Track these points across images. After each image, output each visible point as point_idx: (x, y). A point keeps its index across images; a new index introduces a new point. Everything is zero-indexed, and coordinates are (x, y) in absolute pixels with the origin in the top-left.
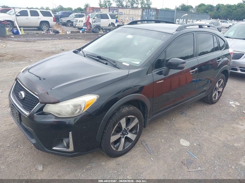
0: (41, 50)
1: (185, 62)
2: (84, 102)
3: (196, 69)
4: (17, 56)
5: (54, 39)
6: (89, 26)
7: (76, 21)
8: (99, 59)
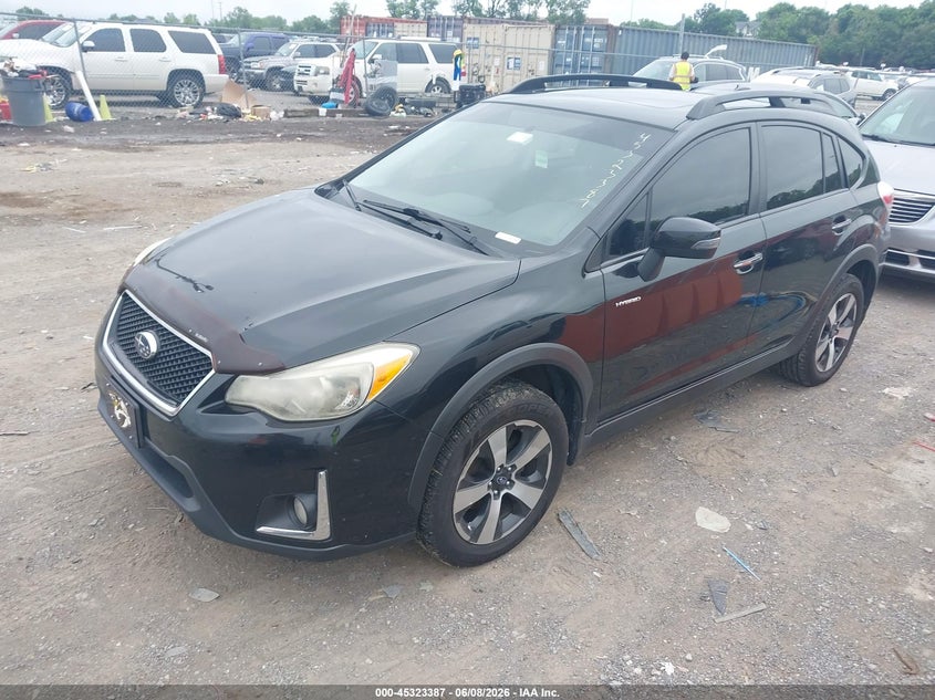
0: (177, 180)
1: (719, 232)
2: (371, 369)
3: (758, 256)
4: (93, 205)
5: (222, 138)
6: (352, 90)
7: (302, 70)
8: (413, 219)
